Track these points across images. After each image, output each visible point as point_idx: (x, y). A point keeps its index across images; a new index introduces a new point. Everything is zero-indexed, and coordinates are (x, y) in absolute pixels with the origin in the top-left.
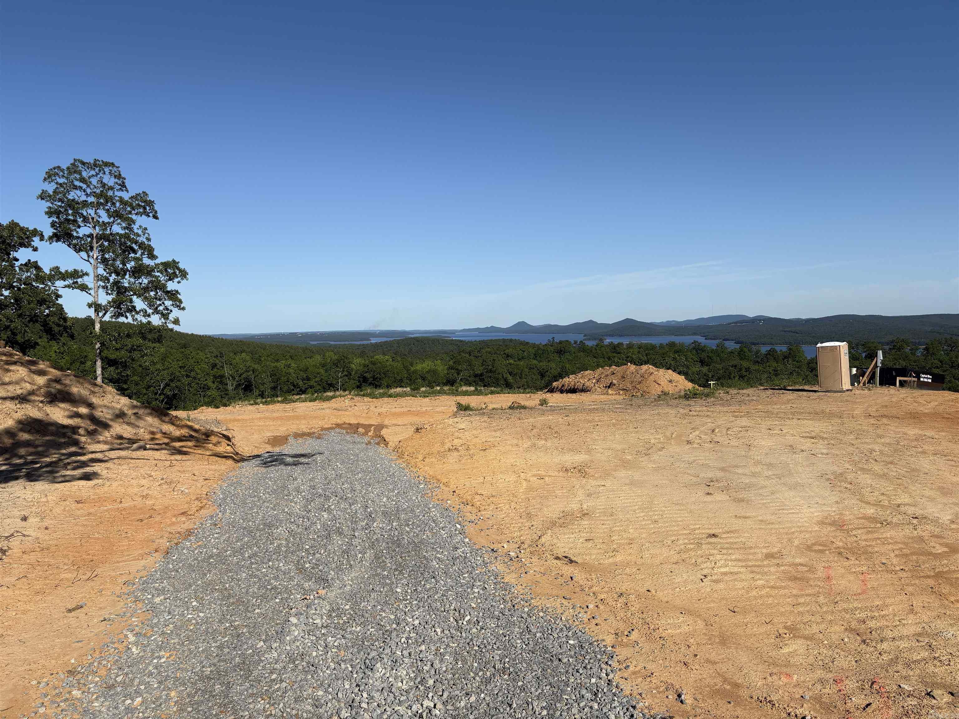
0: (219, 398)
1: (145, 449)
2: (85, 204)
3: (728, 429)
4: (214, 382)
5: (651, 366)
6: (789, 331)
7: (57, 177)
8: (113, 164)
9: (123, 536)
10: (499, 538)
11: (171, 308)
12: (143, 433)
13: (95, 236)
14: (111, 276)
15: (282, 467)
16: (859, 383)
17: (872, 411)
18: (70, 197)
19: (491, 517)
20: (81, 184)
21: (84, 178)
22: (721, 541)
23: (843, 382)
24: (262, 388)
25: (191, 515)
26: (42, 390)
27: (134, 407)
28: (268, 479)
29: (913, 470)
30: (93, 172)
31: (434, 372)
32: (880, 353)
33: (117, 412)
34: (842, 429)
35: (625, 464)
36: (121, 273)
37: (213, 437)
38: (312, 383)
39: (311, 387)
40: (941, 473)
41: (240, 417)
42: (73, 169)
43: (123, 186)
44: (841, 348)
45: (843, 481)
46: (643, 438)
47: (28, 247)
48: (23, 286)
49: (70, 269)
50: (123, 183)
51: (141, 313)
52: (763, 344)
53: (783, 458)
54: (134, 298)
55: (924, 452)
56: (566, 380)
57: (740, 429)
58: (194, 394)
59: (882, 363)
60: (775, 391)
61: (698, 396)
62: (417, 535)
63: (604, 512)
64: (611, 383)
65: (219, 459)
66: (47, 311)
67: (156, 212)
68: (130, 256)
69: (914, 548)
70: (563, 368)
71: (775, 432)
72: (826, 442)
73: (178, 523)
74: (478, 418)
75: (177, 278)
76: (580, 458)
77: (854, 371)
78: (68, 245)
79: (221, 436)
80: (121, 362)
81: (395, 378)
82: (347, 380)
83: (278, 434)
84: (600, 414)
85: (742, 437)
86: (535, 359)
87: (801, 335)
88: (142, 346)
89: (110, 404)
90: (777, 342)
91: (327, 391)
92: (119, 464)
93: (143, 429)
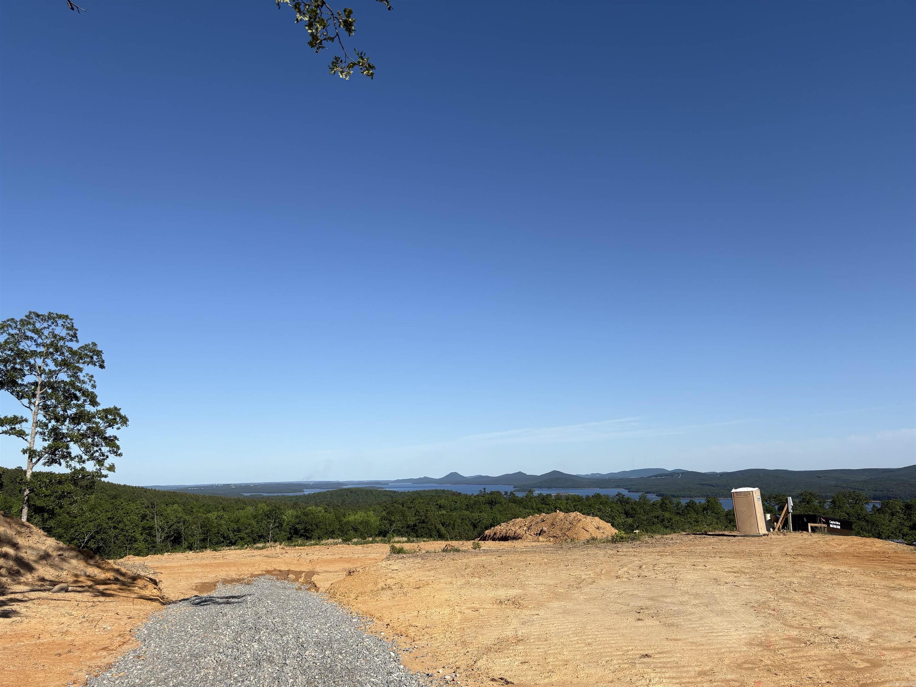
0: (146, 548)
1: (67, 591)
2: (34, 354)
3: (654, 565)
4: (142, 534)
5: (578, 513)
6: (706, 485)
7: (10, 329)
8: (67, 317)
9: (40, 669)
10: (434, 664)
11: (107, 454)
12: (66, 576)
13: (39, 383)
14: (50, 422)
15: (212, 606)
16: (774, 529)
17: (788, 551)
18: (21, 347)
19: (425, 646)
20: (33, 335)
21: (36, 330)
22: (655, 660)
23: (760, 527)
24: (191, 540)
25: (112, 650)
27: (61, 549)
28: (196, 616)
29: (831, 598)
30: (45, 325)
31: (366, 523)
32: (790, 499)
33: (42, 553)
34: (762, 566)
35: (557, 597)
36: (60, 419)
37: (139, 580)
38: (242, 535)
39: (241, 538)
40: (856, 600)
41: (167, 565)
42: (27, 321)
43: (74, 337)
44: (754, 493)
45: (766, 608)
46: (574, 574)
49: (10, 415)
50: (75, 333)
51: (77, 459)
52: (683, 497)
53: (709, 589)
54: (71, 444)
55: (839, 584)
56: (498, 528)
57: (666, 565)
58: (120, 547)
59: (793, 509)
60: (697, 535)
61: (624, 540)
62: (351, 662)
63: (539, 638)
64: (541, 531)
65: (144, 600)
67: (103, 362)
68: (72, 402)
69: (838, 664)
70: (494, 518)
71: (700, 568)
72: (748, 576)
73: (98, 657)
74: (412, 560)
75: (117, 424)
76: (512, 592)
77: (768, 516)
78: (11, 393)
79: (148, 579)
80: (48, 509)
81: (327, 529)
82: (278, 532)
83: (206, 581)
84: (532, 555)
85: (668, 572)
86: (467, 510)
87: (717, 488)
88: (72, 493)
89: (35, 545)
90: (695, 495)
91: (258, 542)
92: (39, 604)
93: (67, 571)
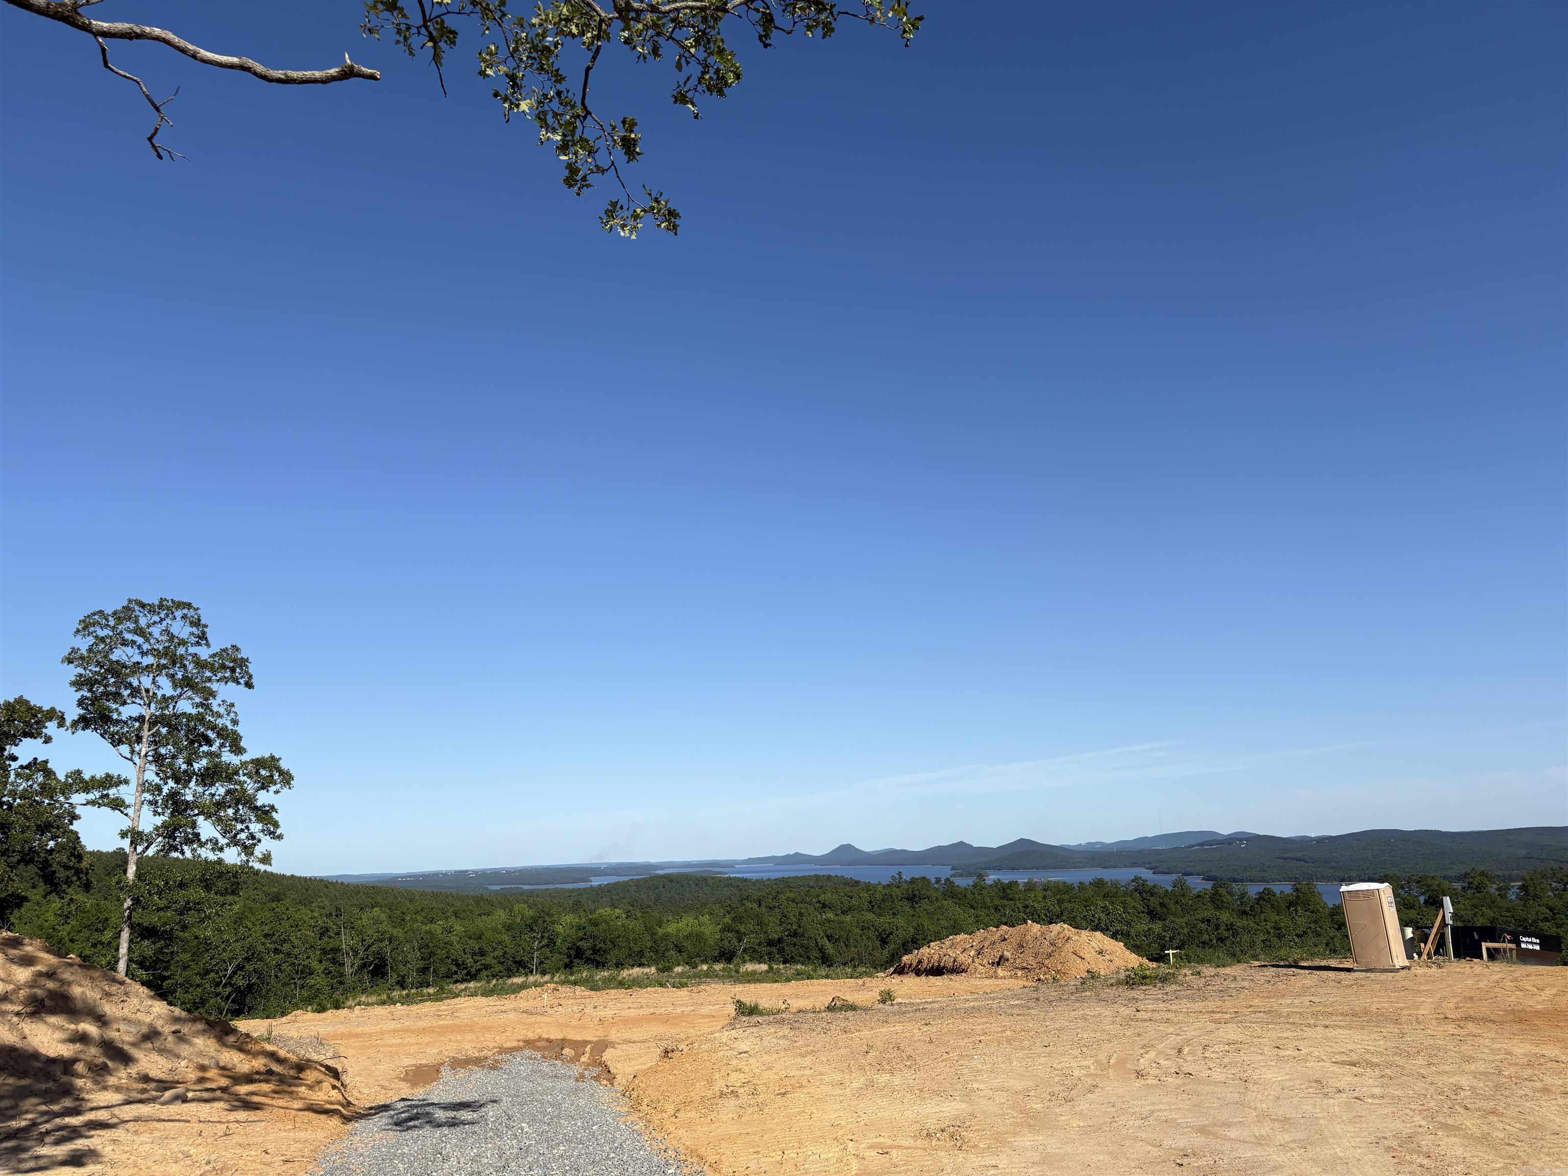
0: (327, 990)
1: (185, 1100)
2: (137, 668)
3: (1205, 1047)
4: (321, 962)
5: (1066, 926)
6: (1292, 859)
7: (98, 628)
8: (189, 606)
11: (259, 835)
12: (186, 1070)
13: (147, 719)
14: (166, 783)
15: (427, 1131)
16: (1420, 954)
17: (1449, 1008)
18: (113, 657)
20: (136, 638)
21: (141, 629)
23: (1394, 954)
24: (403, 970)
26: (22, 991)
27: (177, 1020)
29: (1533, 1126)
30: (156, 618)
31: (698, 938)
32: (1447, 901)
33: (145, 1030)
34: (1402, 1047)
35: (1031, 1121)
36: (181, 778)
37: (308, 1072)
38: (488, 960)
39: (487, 967)
41: (359, 1030)
42: (125, 614)
43: (202, 638)
44: (1382, 893)
45: (1414, 1151)
46: (1060, 1066)
47: (35, 738)
48: (18, 801)
49: (100, 774)
50: (204, 633)
51: (209, 846)
52: (1251, 881)
53: (1307, 1106)
54: (200, 820)
55: (1545, 1090)
56: (925, 951)
57: (1227, 1047)
58: (285, 984)
59: (1455, 916)
60: (1280, 969)
61: (1148, 980)
64: (1001, 957)
65: (315, 1116)
66: (52, 844)
67: (251, 677)
68: (201, 749)
70: (919, 929)
71: (1288, 1053)
72: (1378, 1073)
74: (773, 1030)
75: (276, 784)
76: (952, 1109)
77: (1409, 932)
78: (101, 735)
79: (323, 1069)
80: (163, 931)
81: (630, 949)
82: (549, 954)
83: (423, 1062)
84: (984, 1020)
85: (1231, 1063)
86: (871, 910)
87: (1312, 865)
88: (203, 903)
89: (134, 1016)
90: (1273, 878)
91: (514, 975)
92: (136, 1132)
93: (186, 1061)
